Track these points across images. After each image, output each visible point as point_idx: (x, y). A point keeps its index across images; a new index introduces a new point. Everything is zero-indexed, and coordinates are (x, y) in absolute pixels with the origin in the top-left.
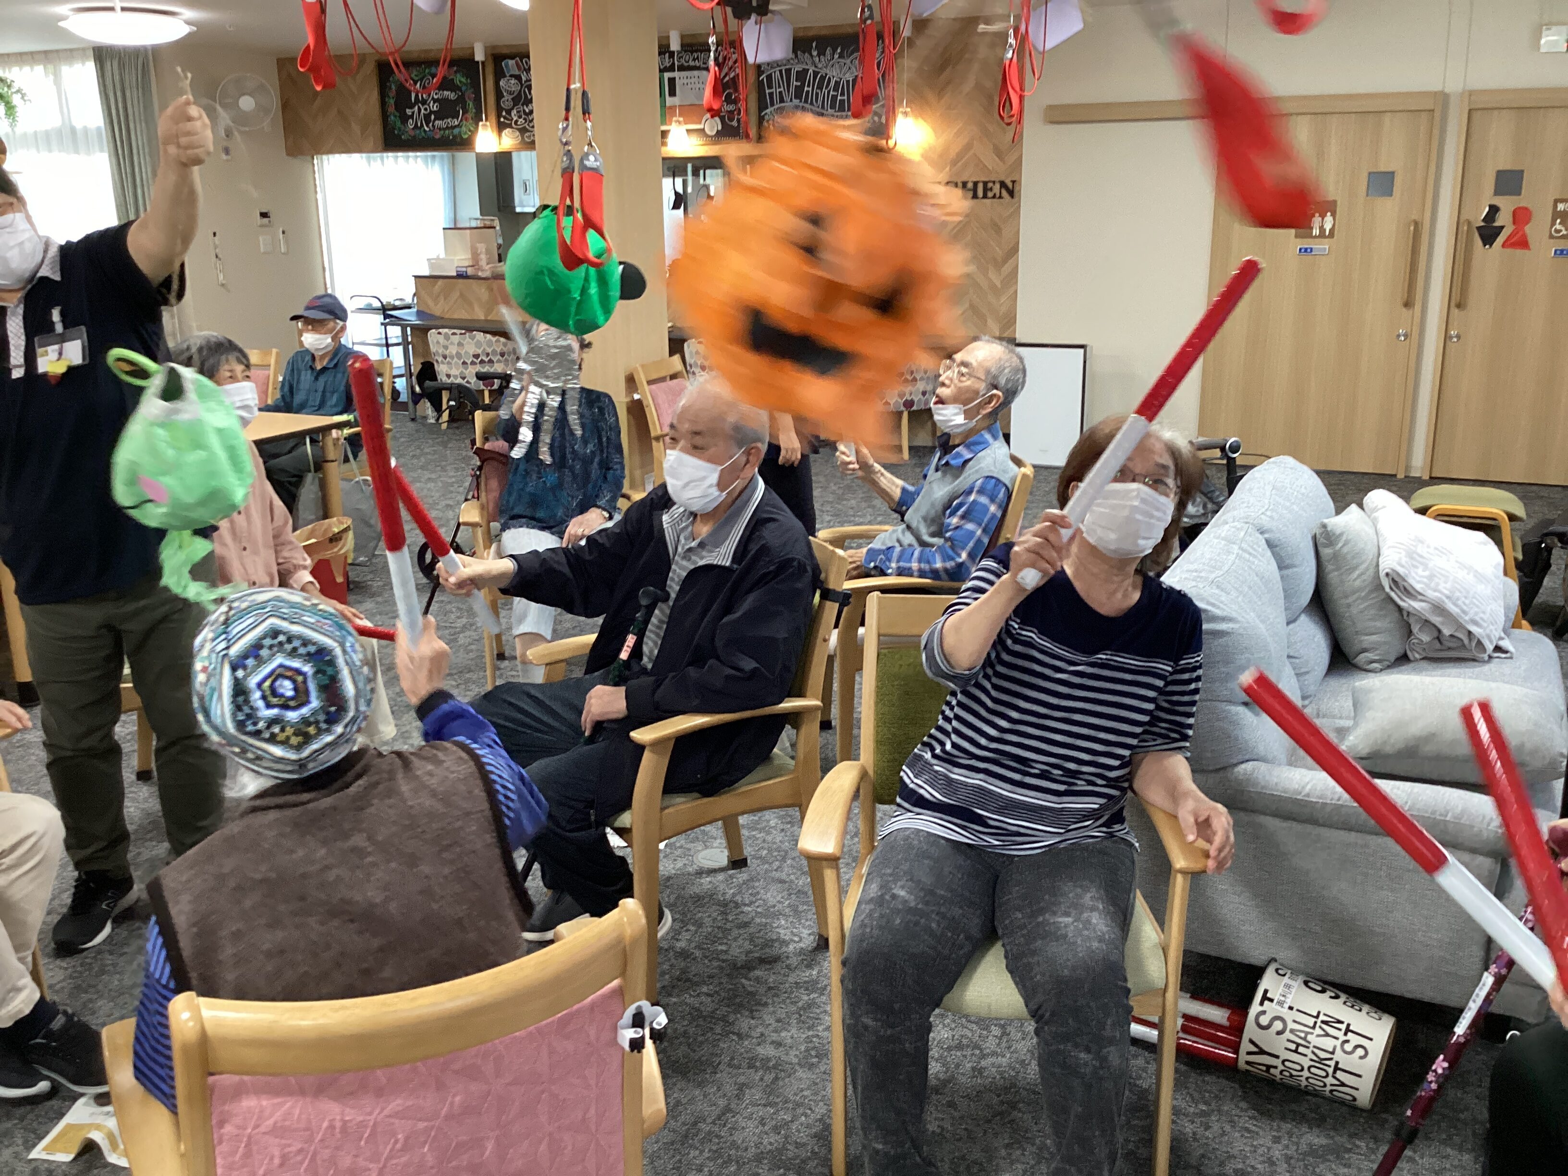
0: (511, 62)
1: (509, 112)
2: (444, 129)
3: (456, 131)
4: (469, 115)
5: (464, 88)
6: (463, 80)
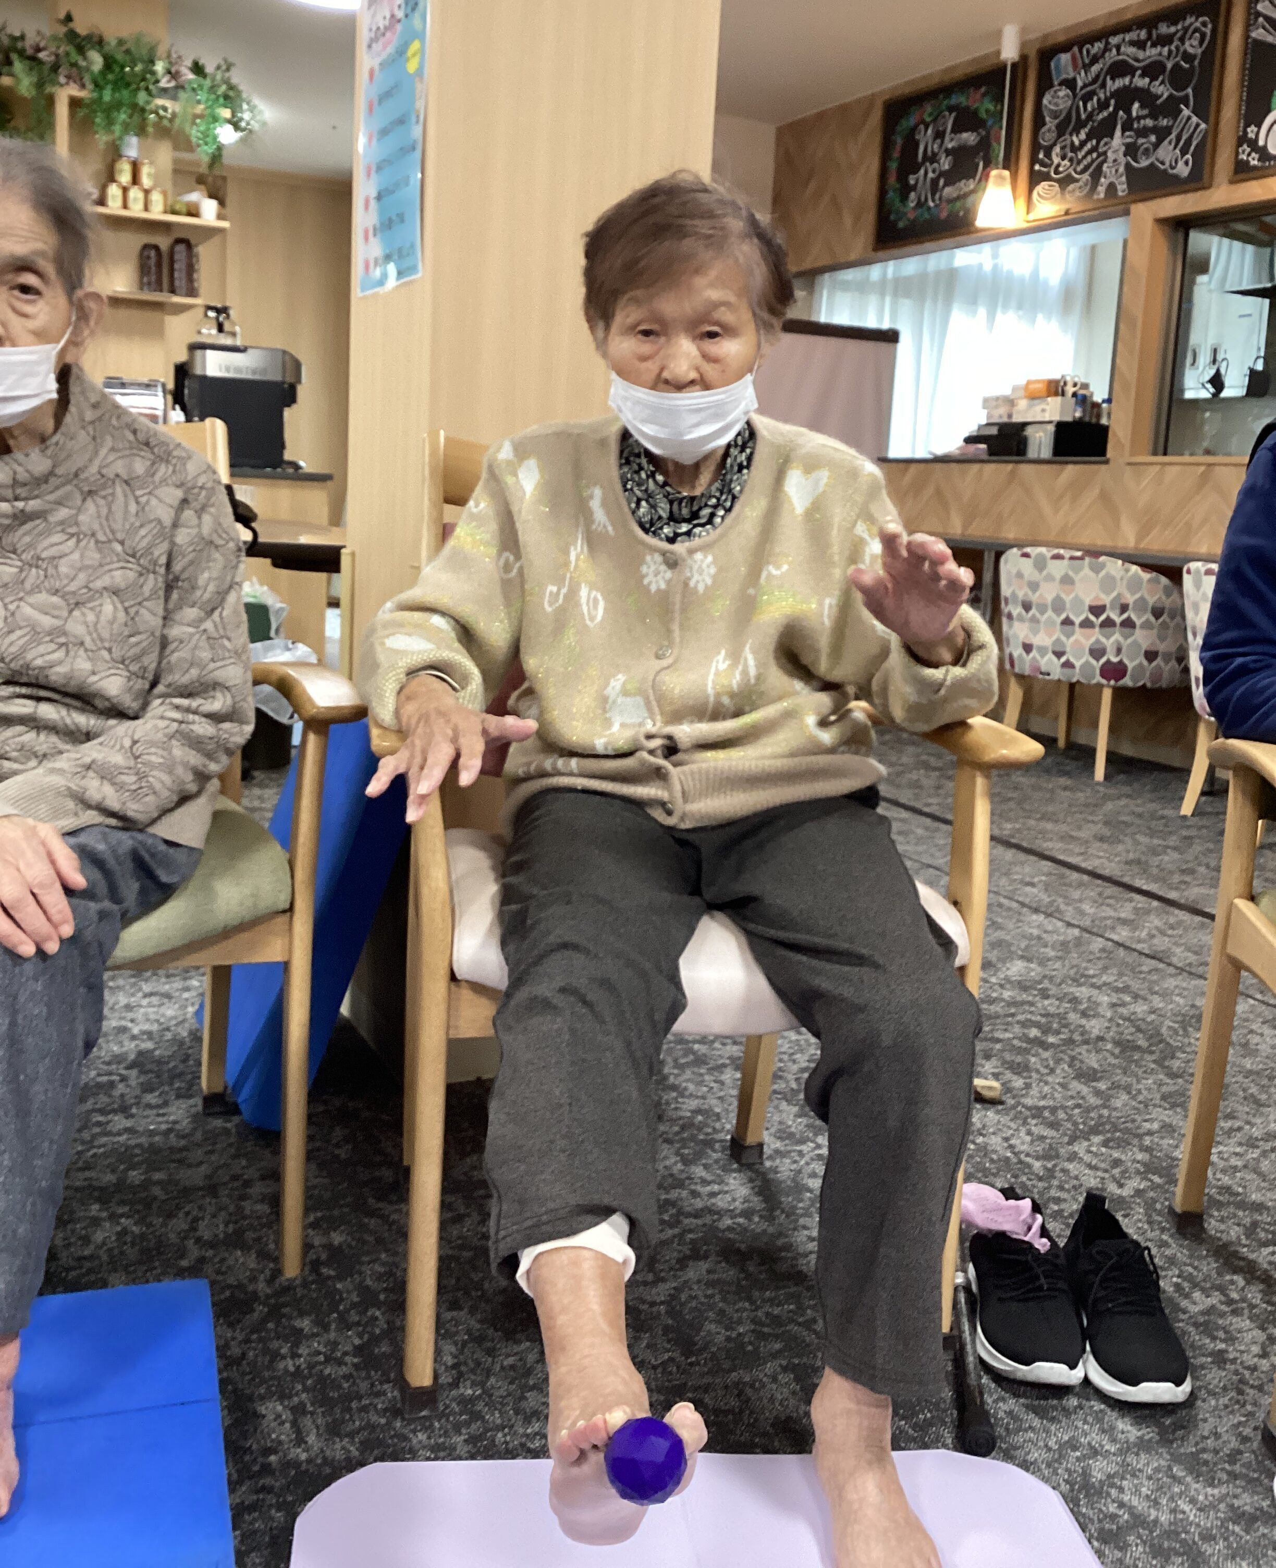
0: (1063, 59)
1: (1048, 151)
2: (954, 200)
5: (990, 122)
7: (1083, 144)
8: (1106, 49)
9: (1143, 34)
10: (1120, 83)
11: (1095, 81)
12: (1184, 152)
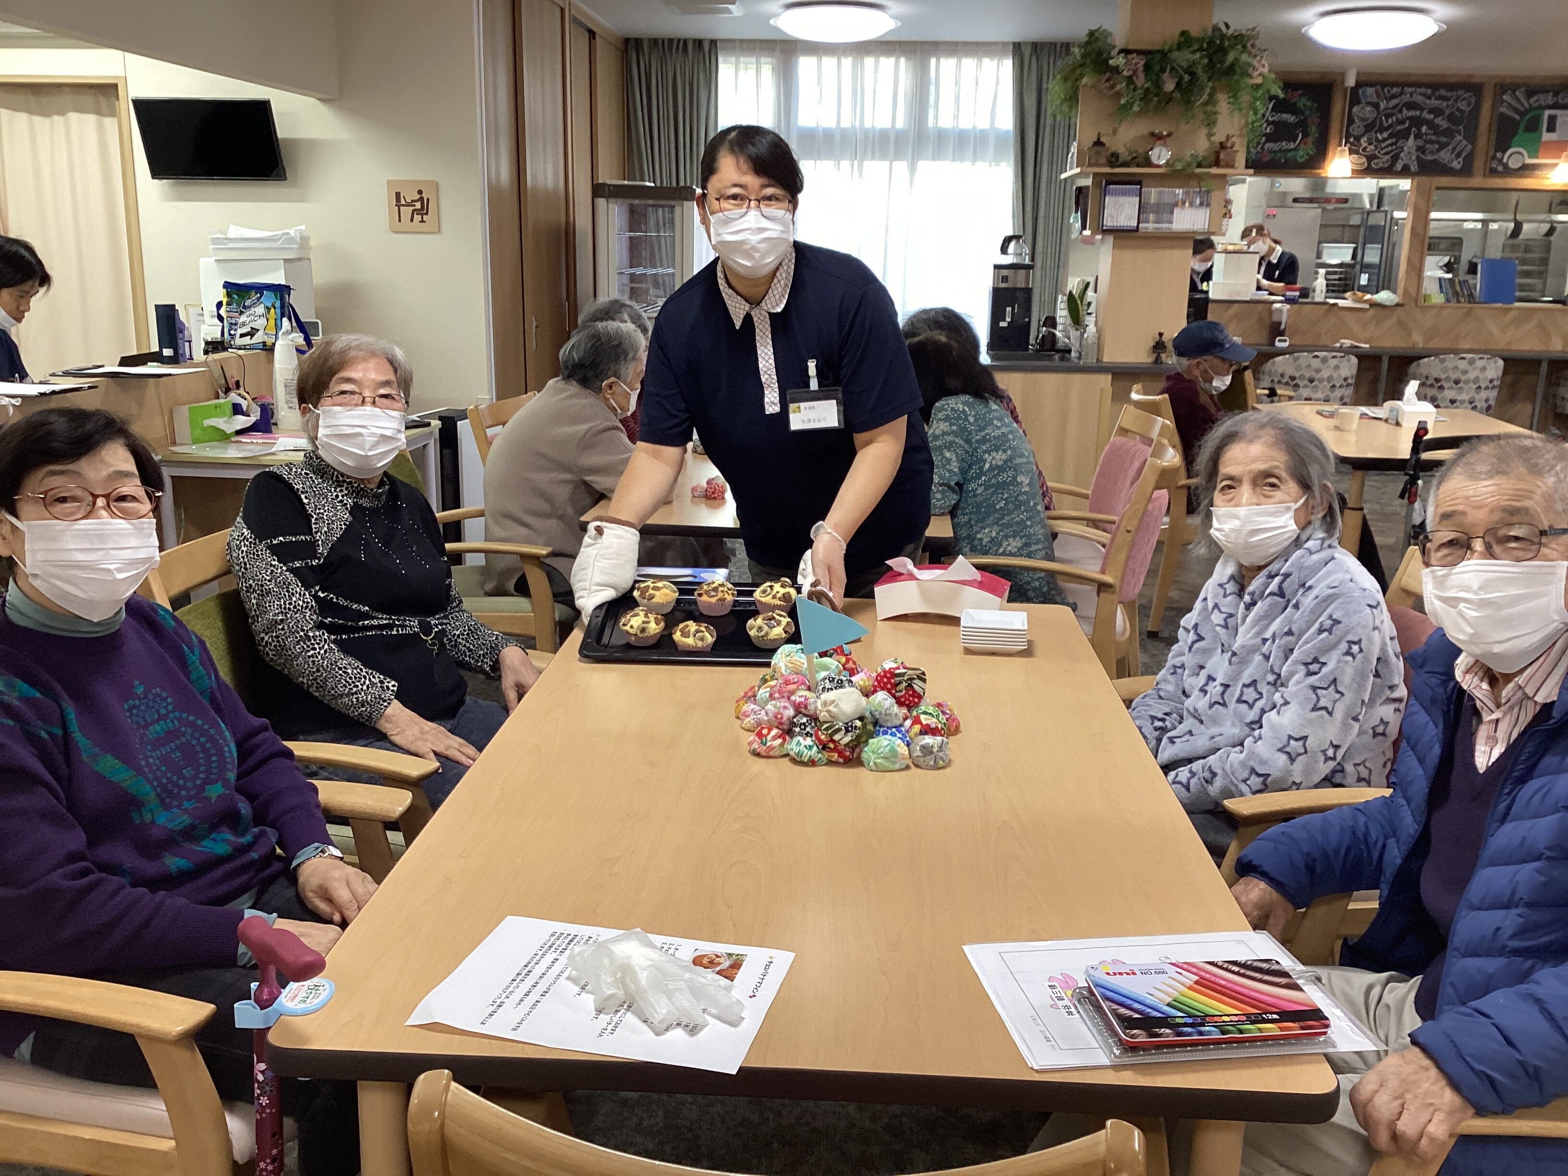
0: (1370, 91)
1: (1358, 139)
2: (1276, 152)
3: (1290, 155)
4: (1310, 140)
5: (1307, 113)
6: (1309, 104)
7: (1384, 140)
8: (1401, 94)
9: (1429, 91)
10: (1411, 113)
11: (1394, 108)
12: (1458, 155)
